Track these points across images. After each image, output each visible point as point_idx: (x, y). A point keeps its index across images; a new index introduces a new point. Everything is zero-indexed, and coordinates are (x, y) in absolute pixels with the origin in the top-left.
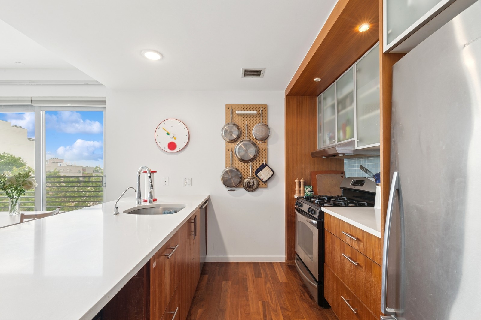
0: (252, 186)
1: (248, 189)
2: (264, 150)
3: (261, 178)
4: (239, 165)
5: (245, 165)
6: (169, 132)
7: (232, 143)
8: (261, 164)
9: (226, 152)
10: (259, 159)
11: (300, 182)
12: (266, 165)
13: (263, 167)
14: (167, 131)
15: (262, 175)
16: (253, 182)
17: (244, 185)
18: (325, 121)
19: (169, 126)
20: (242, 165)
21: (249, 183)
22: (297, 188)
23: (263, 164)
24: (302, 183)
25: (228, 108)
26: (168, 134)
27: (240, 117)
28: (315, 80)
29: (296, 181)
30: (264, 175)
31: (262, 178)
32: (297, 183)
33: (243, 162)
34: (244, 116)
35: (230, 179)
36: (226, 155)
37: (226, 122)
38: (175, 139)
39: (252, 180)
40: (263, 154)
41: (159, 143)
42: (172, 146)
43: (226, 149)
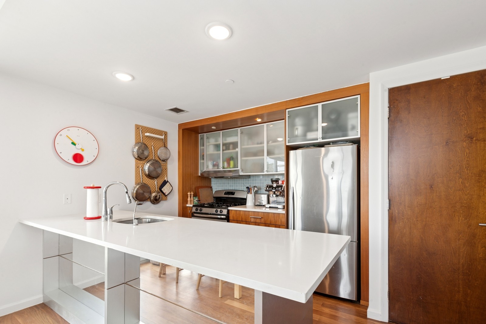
0: (158, 199)
1: (155, 202)
2: (165, 169)
3: (164, 192)
4: (146, 181)
5: (151, 181)
6: (75, 142)
7: (141, 161)
8: (163, 181)
9: (136, 169)
10: (162, 177)
11: (191, 195)
12: (168, 181)
13: (165, 183)
14: (72, 140)
15: (166, 190)
16: (160, 196)
17: (152, 198)
18: (208, 153)
19: (74, 134)
20: (149, 181)
21: (156, 196)
22: (189, 199)
23: (165, 180)
24: (192, 195)
25: (138, 128)
26: (73, 144)
27: (147, 138)
28: (212, 127)
29: (189, 193)
30: (166, 189)
31: (166, 192)
32: (189, 196)
33: (150, 179)
34: (150, 138)
35: (143, 194)
36: (136, 171)
37: (136, 141)
38: (83, 150)
39: (159, 194)
40: (164, 172)
41: (61, 153)
42: (78, 158)
43: (136, 166)
